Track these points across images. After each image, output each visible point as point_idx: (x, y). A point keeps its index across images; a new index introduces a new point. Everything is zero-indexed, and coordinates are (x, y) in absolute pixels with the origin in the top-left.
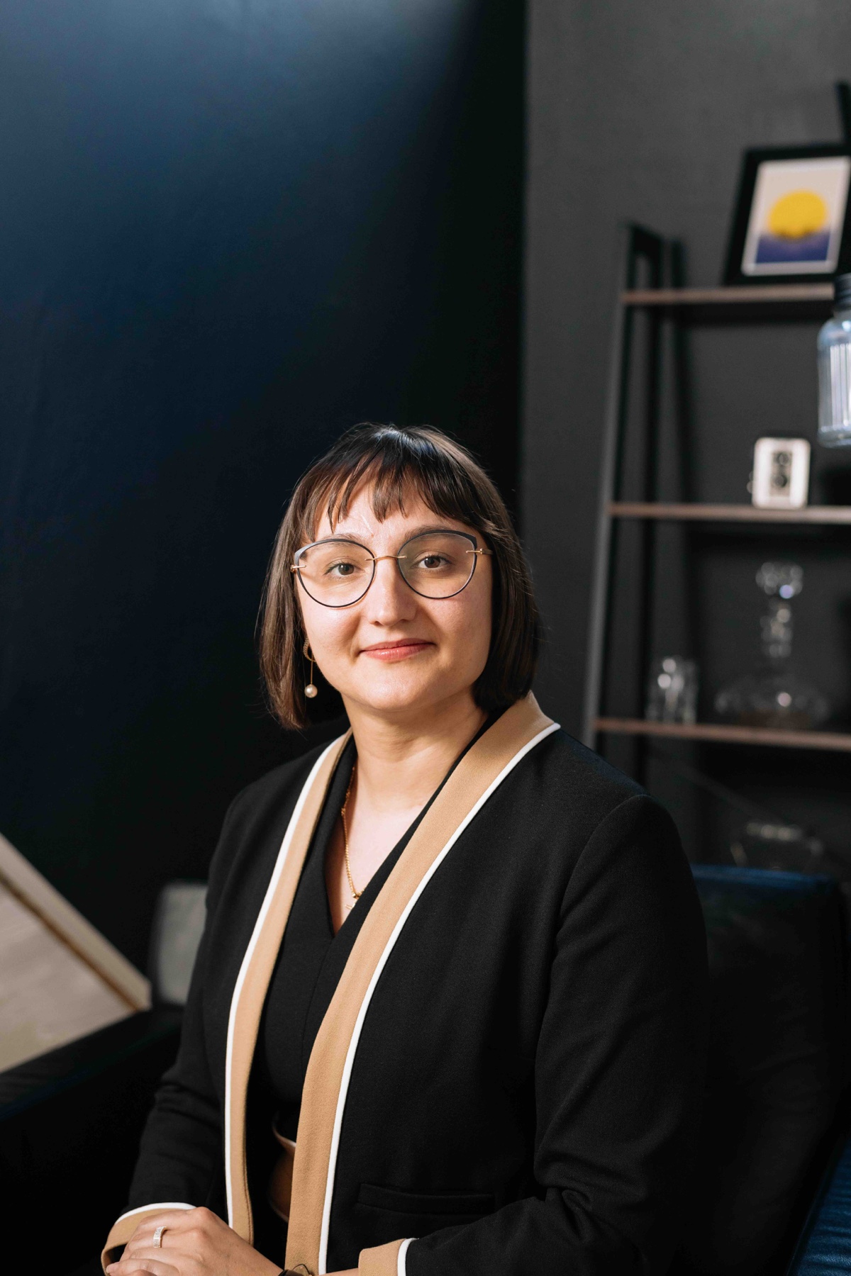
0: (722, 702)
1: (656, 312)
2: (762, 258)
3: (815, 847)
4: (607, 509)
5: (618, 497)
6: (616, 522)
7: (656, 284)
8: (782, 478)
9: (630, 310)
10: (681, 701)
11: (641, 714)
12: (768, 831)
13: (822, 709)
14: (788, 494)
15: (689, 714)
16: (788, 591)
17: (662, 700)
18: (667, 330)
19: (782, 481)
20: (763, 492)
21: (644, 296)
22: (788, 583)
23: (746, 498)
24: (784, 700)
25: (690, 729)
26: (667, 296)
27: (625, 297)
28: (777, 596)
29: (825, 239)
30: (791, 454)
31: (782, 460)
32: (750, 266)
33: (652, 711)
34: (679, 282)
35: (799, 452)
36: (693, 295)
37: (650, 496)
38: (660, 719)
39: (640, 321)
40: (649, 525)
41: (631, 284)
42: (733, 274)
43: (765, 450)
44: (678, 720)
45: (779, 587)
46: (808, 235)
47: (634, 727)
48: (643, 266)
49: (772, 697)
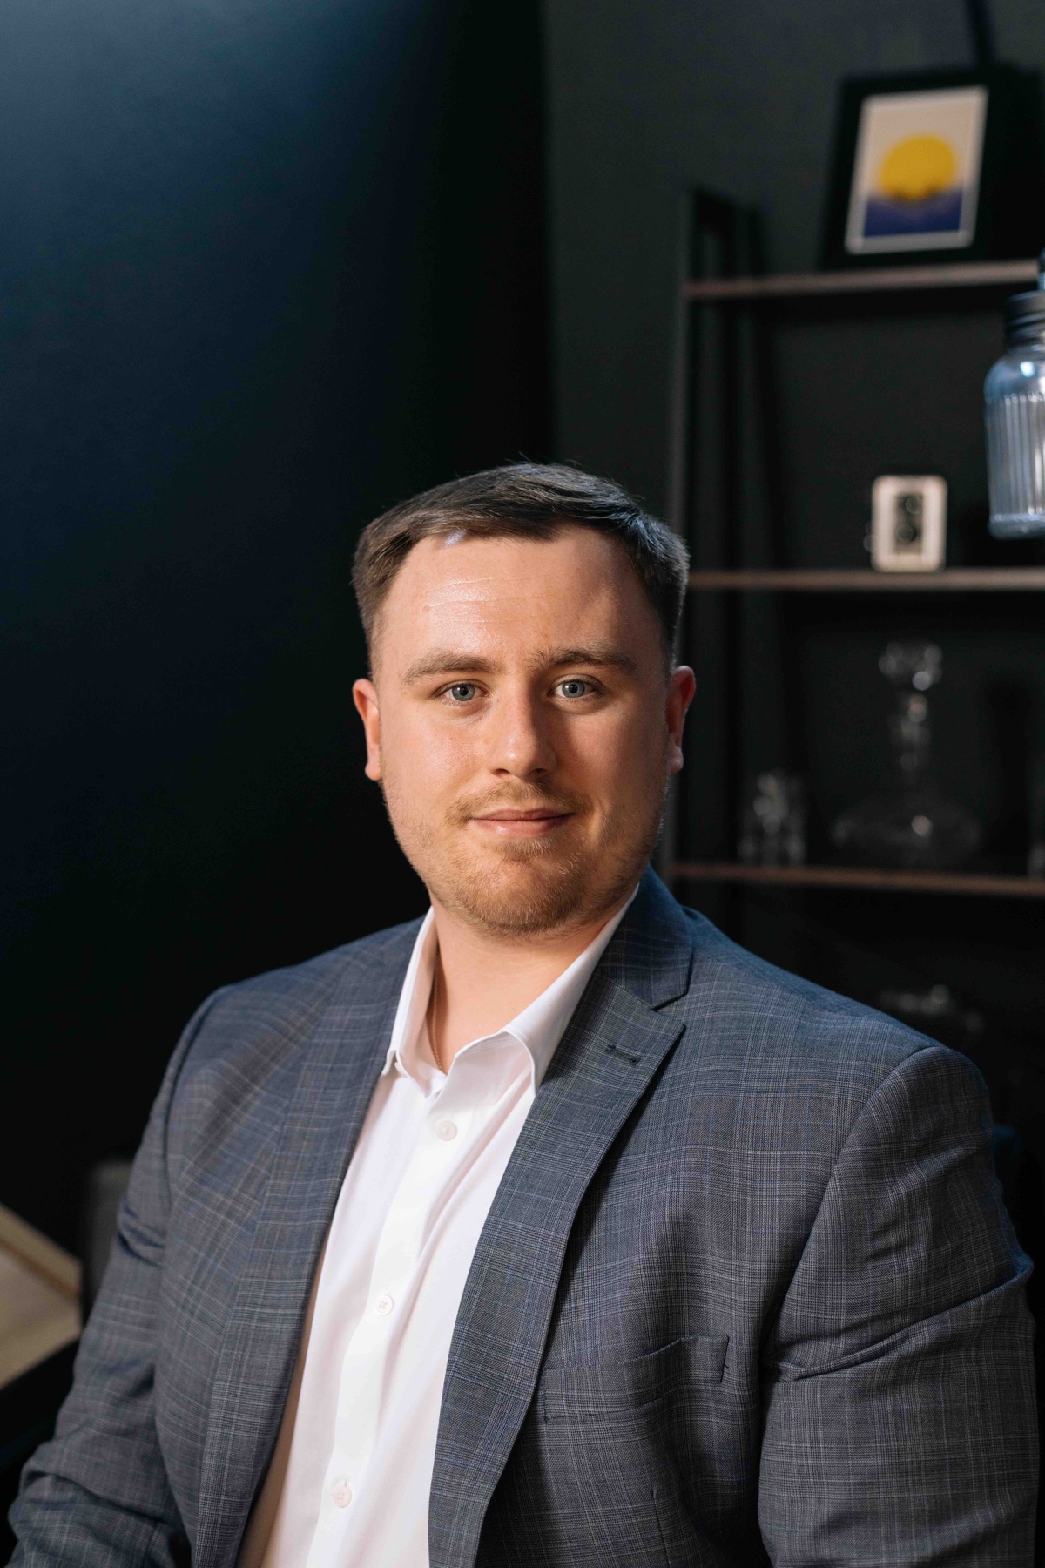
0: (842, 830)
1: (729, 308)
2: (871, 230)
3: (974, 1023)
7: (728, 270)
8: (911, 530)
9: (697, 306)
10: (784, 831)
11: (728, 854)
13: (972, 834)
14: (919, 551)
15: (795, 847)
16: (924, 678)
17: (759, 833)
18: (746, 332)
19: (910, 534)
20: (886, 553)
21: (716, 288)
22: (923, 670)
23: (864, 560)
24: (921, 826)
25: (799, 872)
26: (745, 287)
27: (688, 290)
28: (910, 689)
29: (955, 200)
30: (921, 497)
31: (909, 507)
32: (857, 241)
33: (748, 847)
34: (759, 268)
35: (933, 493)
36: (781, 284)
37: (732, 560)
38: (759, 860)
39: (710, 322)
40: (732, 598)
41: (697, 274)
42: (834, 255)
43: (887, 492)
44: (784, 860)
45: (911, 674)
46: (933, 196)
47: (723, 872)
48: (711, 248)
49: (905, 824)
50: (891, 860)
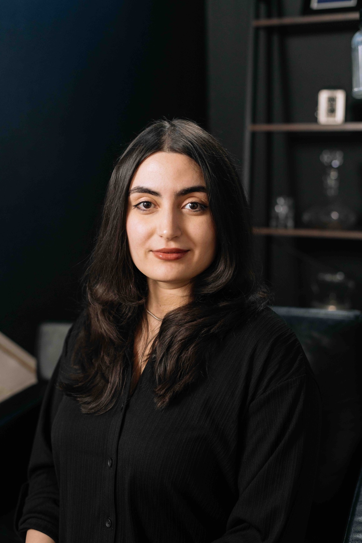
0: (306, 217)
1: (270, 30)
3: (351, 284)
4: (249, 127)
5: (254, 121)
6: (254, 134)
7: (269, 16)
8: (332, 109)
9: (257, 29)
10: (286, 217)
11: (267, 224)
12: (329, 277)
13: (352, 218)
14: (335, 116)
15: (290, 223)
16: (336, 163)
17: (277, 218)
18: (276, 39)
19: (332, 111)
20: (323, 117)
21: (264, 22)
22: (335, 159)
23: (315, 120)
24: (335, 216)
25: (291, 232)
26: (275, 21)
27: (255, 23)
28: (330, 167)
30: (336, 98)
31: (332, 101)
32: (315, 5)
33: (273, 223)
34: (281, 14)
35: (340, 97)
36: (287, 20)
37: (269, 120)
38: (277, 226)
39: (262, 35)
40: (269, 135)
41: (257, 16)
42: (307, 10)
43: (324, 96)
44: (286, 227)
45: (331, 162)
47: (264, 231)
48: (263, 8)
49: (328, 214)
50: (323, 226)
